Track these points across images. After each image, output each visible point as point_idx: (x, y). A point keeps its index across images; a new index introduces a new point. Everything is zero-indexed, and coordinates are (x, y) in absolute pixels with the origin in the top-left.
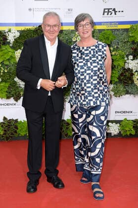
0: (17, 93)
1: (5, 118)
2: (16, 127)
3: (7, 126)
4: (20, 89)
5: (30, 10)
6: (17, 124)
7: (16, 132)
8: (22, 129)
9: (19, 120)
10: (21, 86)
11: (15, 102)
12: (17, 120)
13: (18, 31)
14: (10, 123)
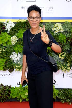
0: (12, 67)
1: (2, 85)
2: (10, 92)
3: (3, 91)
4: (13, 63)
5: (22, 8)
6: (10, 89)
7: (9, 95)
8: (14, 93)
9: (12, 87)
10: (14, 61)
11: (10, 73)
12: (10, 86)
13: (14, 23)
14: (5, 88)
